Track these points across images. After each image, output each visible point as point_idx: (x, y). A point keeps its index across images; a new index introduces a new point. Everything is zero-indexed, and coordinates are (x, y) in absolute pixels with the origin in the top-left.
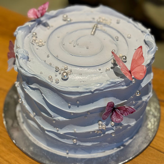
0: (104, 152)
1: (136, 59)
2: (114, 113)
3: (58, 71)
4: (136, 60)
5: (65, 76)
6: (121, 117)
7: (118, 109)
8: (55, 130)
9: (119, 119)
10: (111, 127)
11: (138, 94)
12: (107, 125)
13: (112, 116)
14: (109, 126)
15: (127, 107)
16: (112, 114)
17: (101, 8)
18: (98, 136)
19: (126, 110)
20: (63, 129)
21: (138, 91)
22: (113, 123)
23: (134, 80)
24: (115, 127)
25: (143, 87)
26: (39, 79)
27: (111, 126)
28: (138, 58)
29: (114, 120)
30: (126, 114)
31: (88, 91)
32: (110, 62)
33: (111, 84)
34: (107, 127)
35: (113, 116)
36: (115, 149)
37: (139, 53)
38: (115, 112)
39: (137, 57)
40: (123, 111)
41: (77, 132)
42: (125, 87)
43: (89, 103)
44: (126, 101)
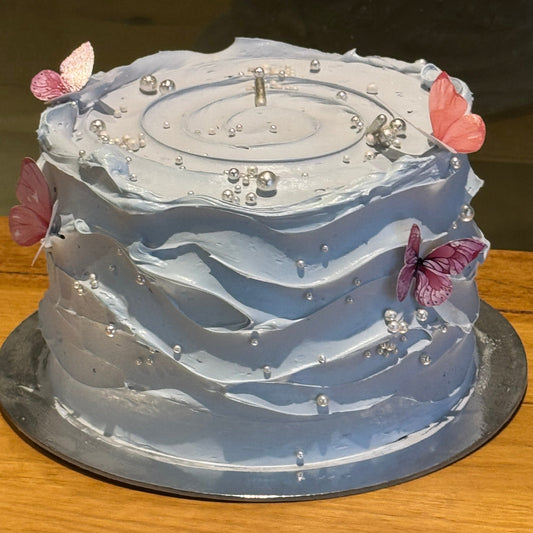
0: (405, 437)
1: (441, 107)
2: (423, 277)
3: (237, 180)
4: (442, 111)
5: (269, 183)
6: (444, 282)
7: (432, 259)
8: (257, 377)
9: (442, 291)
10: (419, 326)
11: (466, 217)
12: (408, 321)
13: (416, 289)
14: (415, 325)
15: (457, 243)
16: (417, 282)
17: (241, 45)
18: (389, 367)
19: (456, 254)
20: (282, 365)
21: (466, 207)
22: (422, 312)
23: (455, 159)
24: (429, 327)
25: (473, 195)
26: (197, 205)
27: (420, 322)
28: (446, 105)
29: (425, 301)
30: (458, 265)
31: (352, 198)
32: (364, 141)
33: (406, 172)
34: (410, 328)
35: (419, 287)
36: (432, 425)
37: (442, 90)
38: (424, 270)
39: (443, 100)
40: (446, 261)
41: (328, 360)
42: (441, 181)
43: (357, 247)
44: (445, 234)
